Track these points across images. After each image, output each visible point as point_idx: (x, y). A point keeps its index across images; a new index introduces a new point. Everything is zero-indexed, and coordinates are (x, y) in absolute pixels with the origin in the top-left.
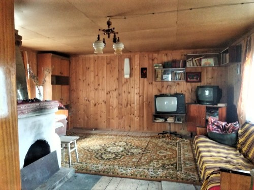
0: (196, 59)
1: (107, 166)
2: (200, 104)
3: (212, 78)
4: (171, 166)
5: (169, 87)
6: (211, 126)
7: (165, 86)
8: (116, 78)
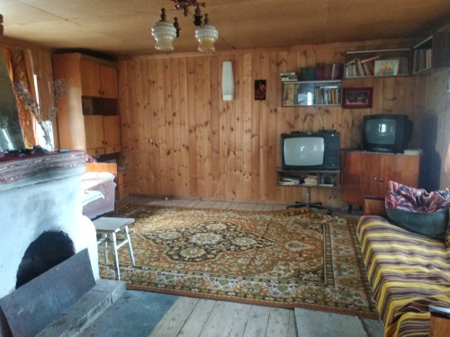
0: (363, 62)
1: (189, 276)
2: (368, 150)
3: (395, 98)
4: (312, 275)
5: (308, 118)
6: (393, 198)
7: (302, 116)
8: (206, 101)
